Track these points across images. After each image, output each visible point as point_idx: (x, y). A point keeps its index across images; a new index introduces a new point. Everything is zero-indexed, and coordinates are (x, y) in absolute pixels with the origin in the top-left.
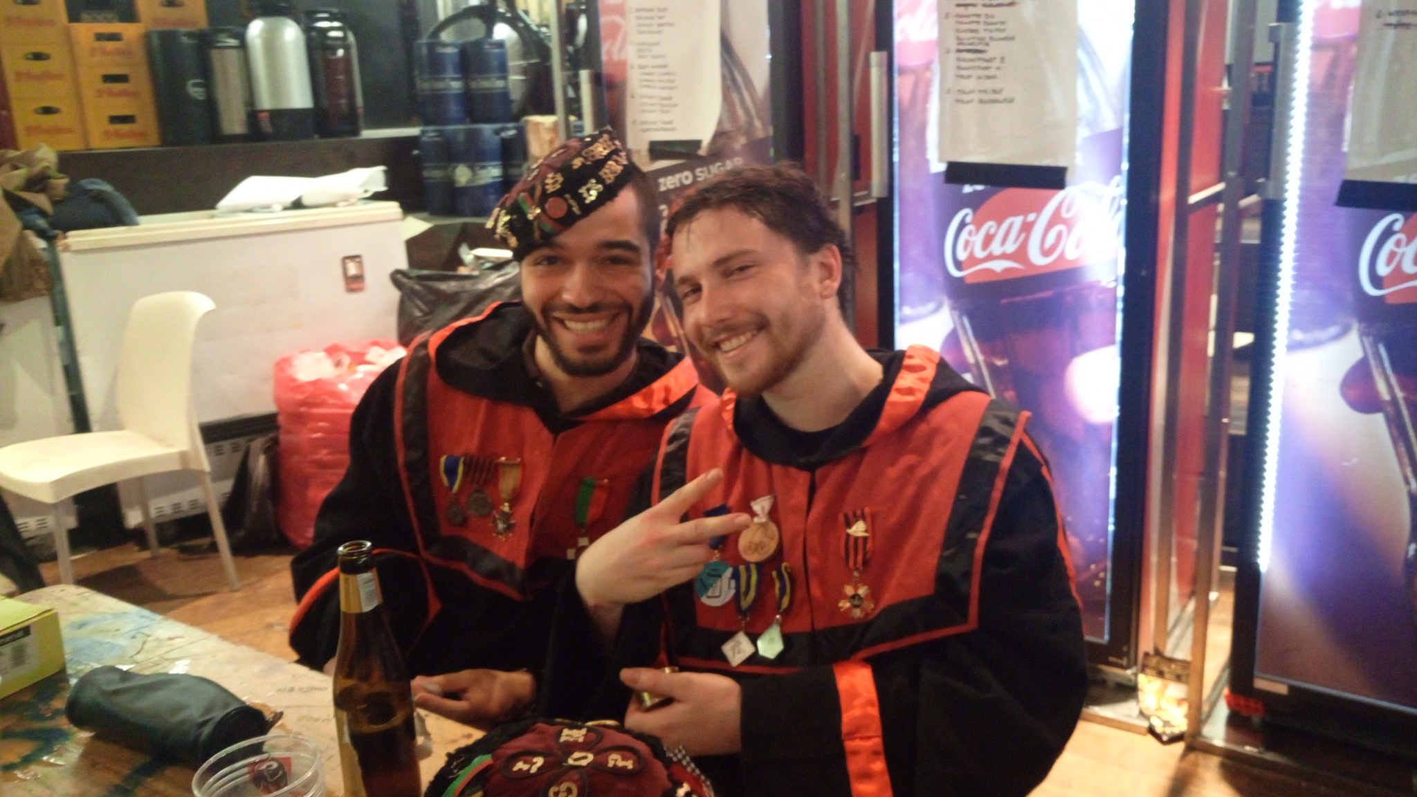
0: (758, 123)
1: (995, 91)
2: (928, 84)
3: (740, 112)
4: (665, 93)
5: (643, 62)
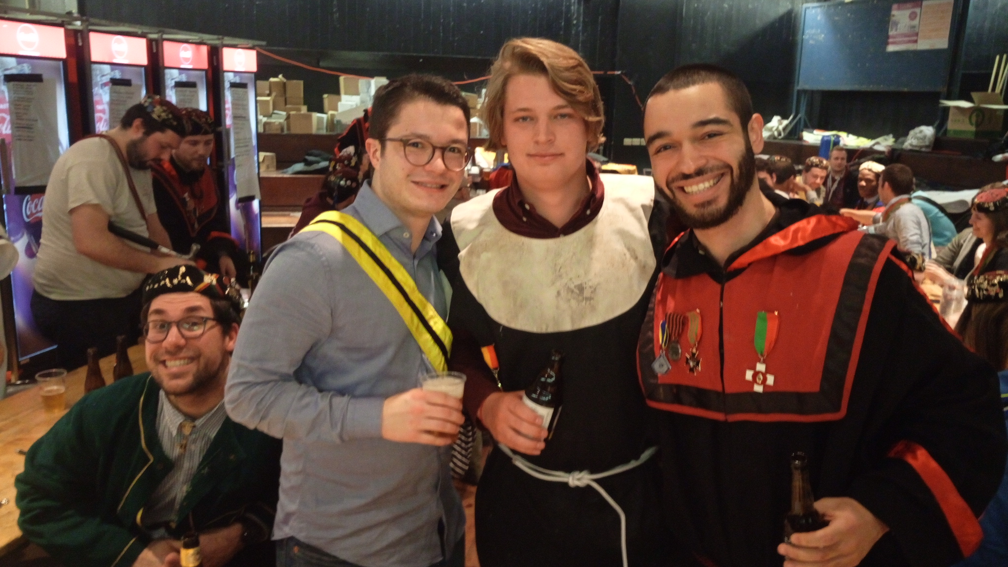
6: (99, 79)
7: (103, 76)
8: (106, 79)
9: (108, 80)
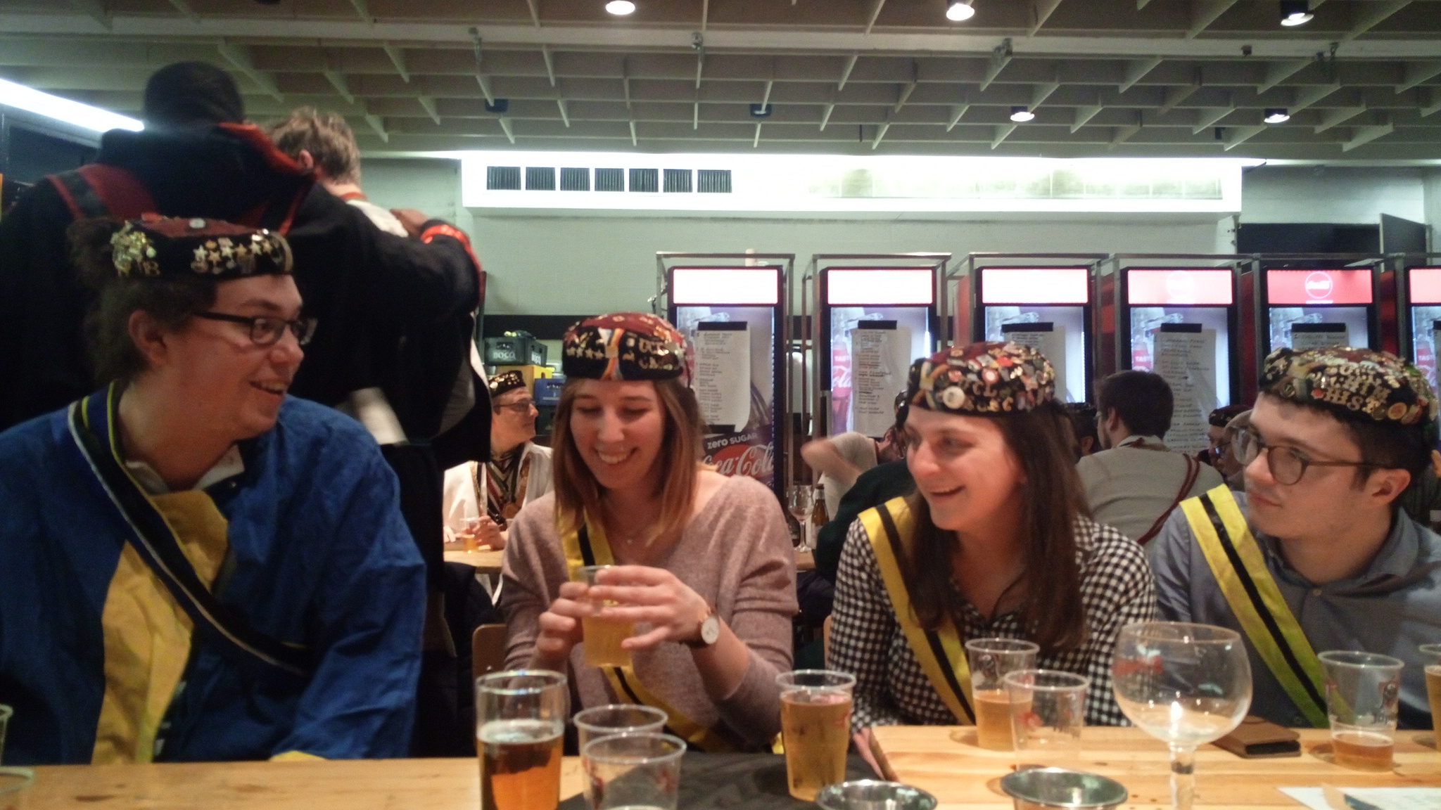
0: (766, 419)
1: (875, 409)
2: (847, 405)
3: (757, 413)
4: (716, 403)
5: (702, 388)
6: (1143, 324)
7: (1151, 321)
8: (1156, 325)
9: (1160, 326)
